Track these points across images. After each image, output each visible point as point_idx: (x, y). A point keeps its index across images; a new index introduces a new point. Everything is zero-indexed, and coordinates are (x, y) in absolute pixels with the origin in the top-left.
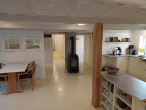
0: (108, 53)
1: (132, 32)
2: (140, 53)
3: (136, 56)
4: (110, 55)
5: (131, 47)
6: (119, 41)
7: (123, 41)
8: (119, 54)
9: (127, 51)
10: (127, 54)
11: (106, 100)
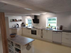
0: (13, 27)
1: (22, 17)
2: (27, 26)
3: (25, 27)
4: (14, 28)
5: (23, 23)
6: (17, 21)
7: (19, 21)
8: (18, 27)
9: (21, 25)
10: (21, 26)
11: (11, 51)
